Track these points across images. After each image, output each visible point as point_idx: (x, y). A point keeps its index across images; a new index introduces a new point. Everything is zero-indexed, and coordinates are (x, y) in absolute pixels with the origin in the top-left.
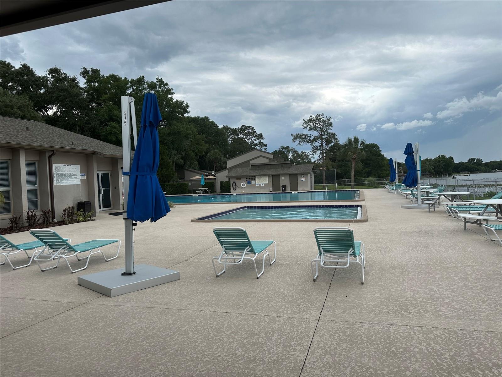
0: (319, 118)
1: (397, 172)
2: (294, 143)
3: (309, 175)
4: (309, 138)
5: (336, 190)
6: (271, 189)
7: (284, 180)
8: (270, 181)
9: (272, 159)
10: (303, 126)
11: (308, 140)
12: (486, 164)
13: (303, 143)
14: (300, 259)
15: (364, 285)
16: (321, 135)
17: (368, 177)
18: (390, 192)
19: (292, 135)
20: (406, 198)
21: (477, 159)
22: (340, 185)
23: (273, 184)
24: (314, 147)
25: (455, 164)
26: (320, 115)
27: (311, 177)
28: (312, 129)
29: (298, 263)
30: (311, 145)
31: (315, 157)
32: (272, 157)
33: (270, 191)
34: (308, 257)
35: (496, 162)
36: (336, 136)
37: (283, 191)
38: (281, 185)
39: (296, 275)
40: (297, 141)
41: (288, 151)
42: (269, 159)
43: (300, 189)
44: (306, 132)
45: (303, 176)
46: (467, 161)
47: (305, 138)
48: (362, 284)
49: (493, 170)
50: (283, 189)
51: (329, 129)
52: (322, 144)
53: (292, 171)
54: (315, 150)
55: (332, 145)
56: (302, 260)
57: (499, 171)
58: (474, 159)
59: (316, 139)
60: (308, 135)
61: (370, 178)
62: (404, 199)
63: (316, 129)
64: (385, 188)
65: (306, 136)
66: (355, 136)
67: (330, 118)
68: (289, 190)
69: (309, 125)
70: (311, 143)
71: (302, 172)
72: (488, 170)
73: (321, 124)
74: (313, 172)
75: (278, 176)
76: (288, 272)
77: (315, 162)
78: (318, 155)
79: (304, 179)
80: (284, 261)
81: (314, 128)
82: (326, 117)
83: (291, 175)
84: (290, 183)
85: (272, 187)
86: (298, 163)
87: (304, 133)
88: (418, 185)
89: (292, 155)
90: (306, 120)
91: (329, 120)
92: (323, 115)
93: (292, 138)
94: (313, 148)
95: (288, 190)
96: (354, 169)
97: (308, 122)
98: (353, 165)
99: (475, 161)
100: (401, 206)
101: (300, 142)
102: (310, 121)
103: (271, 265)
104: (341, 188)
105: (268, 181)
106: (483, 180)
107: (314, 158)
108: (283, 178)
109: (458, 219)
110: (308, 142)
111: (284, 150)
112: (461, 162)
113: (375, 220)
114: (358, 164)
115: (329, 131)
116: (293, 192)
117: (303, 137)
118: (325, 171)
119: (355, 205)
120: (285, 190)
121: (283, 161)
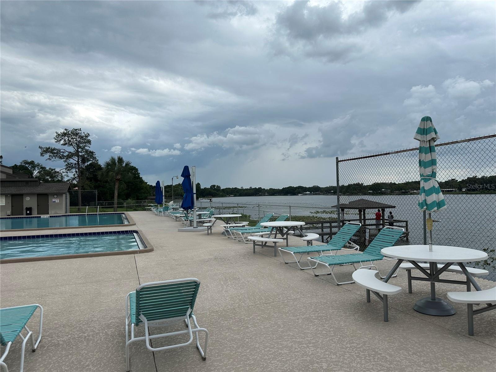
0: (75, 133)
1: (164, 195)
2: (42, 157)
3: (64, 195)
4: (62, 154)
5: (98, 213)
6: (9, 212)
7: (29, 201)
8: (8, 203)
9: (11, 174)
10: (56, 139)
11: (61, 156)
12: (223, 190)
13: (54, 159)
14: (86, 326)
15: (208, 362)
16: (78, 151)
17: (127, 199)
18: (157, 215)
19: (40, 147)
20: (176, 221)
21: (217, 186)
22: (102, 208)
23: (12, 206)
24: (68, 164)
25: (201, 189)
26: (77, 130)
27: (66, 199)
28: (66, 144)
29: (85, 337)
30: (64, 161)
31: (70, 176)
32: (11, 171)
33: (8, 215)
34: (98, 320)
35: (229, 188)
36: (95, 155)
37: (26, 215)
38: (25, 208)
39: (91, 367)
40: (47, 156)
41: (32, 167)
42: (7, 174)
43: (52, 213)
44: (59, 146)
45: (56, 196)
46: (210, 187)
47: (57, 153)
48: (204, 359)
49: (228, 195)
50: (27, 212)
51: (86, 146)
52: (78, 161)
53: (41, 189)
54: (69, 167)
55: (89, 164)
56: (89, 327)
57: (232, 196)
58: (215, 185)
59: (70, 155)
60: (62, 151)
61: (129, 200)
62: (175, 221)
63: (72, 145)
64: (151, 210)
65: (59, 151)
66: (119, 156)
67: (89, 134)
68: (37, 214)
69: (63, 139)
70: (64, 160)
71: (55, 192)
72: (224, 195)
73: (77, 140)
74: (69, 192)
75: (21, 196)
76: (73, 362)
77: (68, 180)
78: (73, 174)
79: (57, 201)
80: (58, 337)
81: (69, 143)
82: (84, 133)
83: (39, 195)
84: (38, 206)
85: (11, 210)
86: (47, 181)
87: (56, 148)
88: (194, 208)
89: (38, 172)
90: (60, 134)
91: (87, 137)
92: (80, 130)
93: (40, 151)
94: (66, 165)
95: (35, 214)
96: (117, 191)
97: (62, 136)
98: (117, 186)
99: (216, 187)
100: (178, 229)
101: (51, 157)
102: (64, 134)
103: (34, 351)
104: (103, 211)
105: (4, 203)
106: (246, 204)
107: (67, 176)
108: (28, 199)
109: (239, 241)
110: (61, 158)
111: (27, 165)
112: (205, 188)
113: (160, 248)
114: (122, 186)
115: (86, 148)
116: (42, 216)
117: (55, 151)
118: (81, 192)
119: (129, 231)
120: (30, 214)
121: (27, 177)
